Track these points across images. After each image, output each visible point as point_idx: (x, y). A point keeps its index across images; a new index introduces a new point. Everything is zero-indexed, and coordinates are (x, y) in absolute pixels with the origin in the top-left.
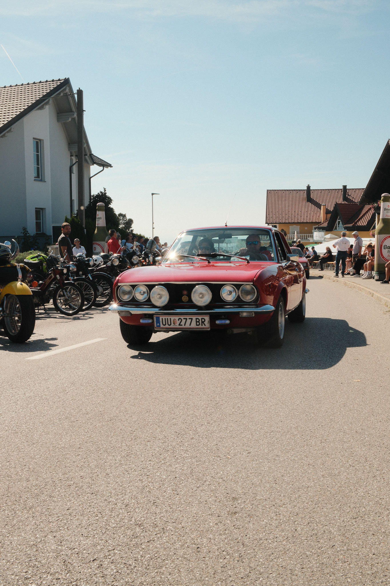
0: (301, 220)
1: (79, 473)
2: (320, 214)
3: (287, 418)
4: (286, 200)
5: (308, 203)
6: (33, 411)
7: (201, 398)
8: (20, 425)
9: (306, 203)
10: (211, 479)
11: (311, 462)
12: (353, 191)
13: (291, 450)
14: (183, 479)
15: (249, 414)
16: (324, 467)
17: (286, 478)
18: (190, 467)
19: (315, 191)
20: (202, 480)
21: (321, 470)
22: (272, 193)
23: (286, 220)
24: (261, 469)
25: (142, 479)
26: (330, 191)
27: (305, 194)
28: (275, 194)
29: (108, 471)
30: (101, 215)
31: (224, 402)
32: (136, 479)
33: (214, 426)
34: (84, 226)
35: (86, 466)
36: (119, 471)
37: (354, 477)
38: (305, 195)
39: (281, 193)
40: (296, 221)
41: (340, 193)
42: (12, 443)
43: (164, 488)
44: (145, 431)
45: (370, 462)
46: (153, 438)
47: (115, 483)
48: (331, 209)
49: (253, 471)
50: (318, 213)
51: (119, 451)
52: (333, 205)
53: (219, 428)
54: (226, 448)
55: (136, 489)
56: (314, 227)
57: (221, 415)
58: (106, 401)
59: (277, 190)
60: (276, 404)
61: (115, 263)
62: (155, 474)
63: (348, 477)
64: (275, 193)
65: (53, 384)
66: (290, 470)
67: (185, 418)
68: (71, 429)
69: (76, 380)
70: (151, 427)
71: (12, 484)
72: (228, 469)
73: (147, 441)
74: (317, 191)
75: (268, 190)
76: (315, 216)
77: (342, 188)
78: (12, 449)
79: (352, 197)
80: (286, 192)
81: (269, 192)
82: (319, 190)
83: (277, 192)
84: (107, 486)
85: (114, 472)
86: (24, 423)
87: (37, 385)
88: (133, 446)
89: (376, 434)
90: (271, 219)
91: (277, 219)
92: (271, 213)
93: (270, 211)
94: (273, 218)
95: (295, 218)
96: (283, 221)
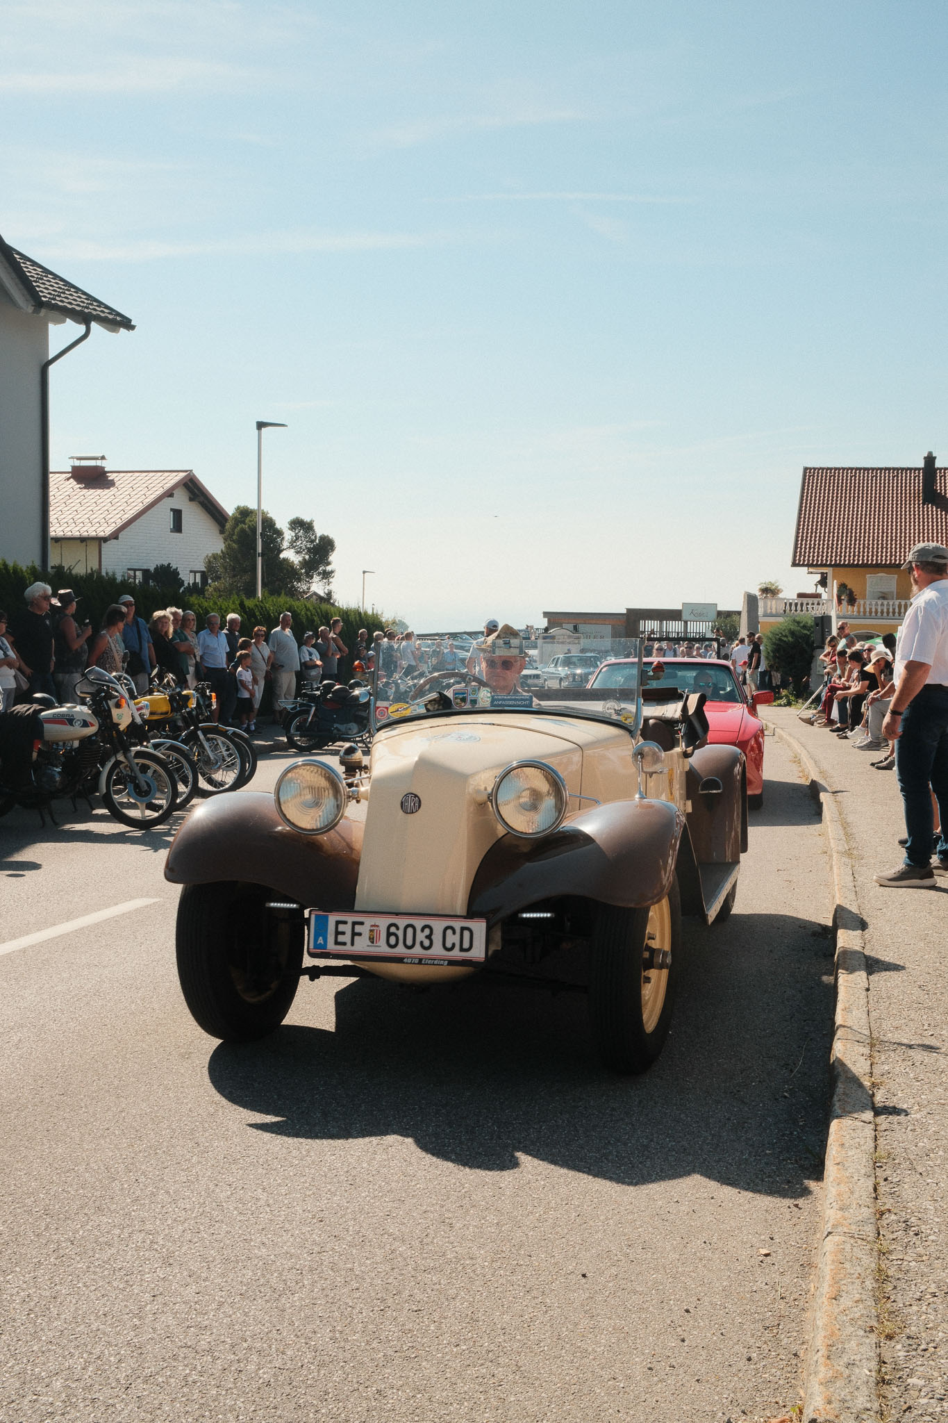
0: (900, 556)
4: (859, 498)
5: (928, 508)
9: (919, 508)
22: (818, 476)
23: (855, 557)
27: (919, 480)
28: (826, 480)
38: (919, 483)
39: (847, 477)
40: (886, 560)
59: (836, 469)
64: (826, 476)
75: (806, 469)
80: (860, 473)
81: (810, 472)
83: (835, 473)
90: (810, 553)
91: (828, 553)
92: (812, 533)
93: (808, 529)
94: (816, 550)
95: (884, 550)
96: (847, 558)
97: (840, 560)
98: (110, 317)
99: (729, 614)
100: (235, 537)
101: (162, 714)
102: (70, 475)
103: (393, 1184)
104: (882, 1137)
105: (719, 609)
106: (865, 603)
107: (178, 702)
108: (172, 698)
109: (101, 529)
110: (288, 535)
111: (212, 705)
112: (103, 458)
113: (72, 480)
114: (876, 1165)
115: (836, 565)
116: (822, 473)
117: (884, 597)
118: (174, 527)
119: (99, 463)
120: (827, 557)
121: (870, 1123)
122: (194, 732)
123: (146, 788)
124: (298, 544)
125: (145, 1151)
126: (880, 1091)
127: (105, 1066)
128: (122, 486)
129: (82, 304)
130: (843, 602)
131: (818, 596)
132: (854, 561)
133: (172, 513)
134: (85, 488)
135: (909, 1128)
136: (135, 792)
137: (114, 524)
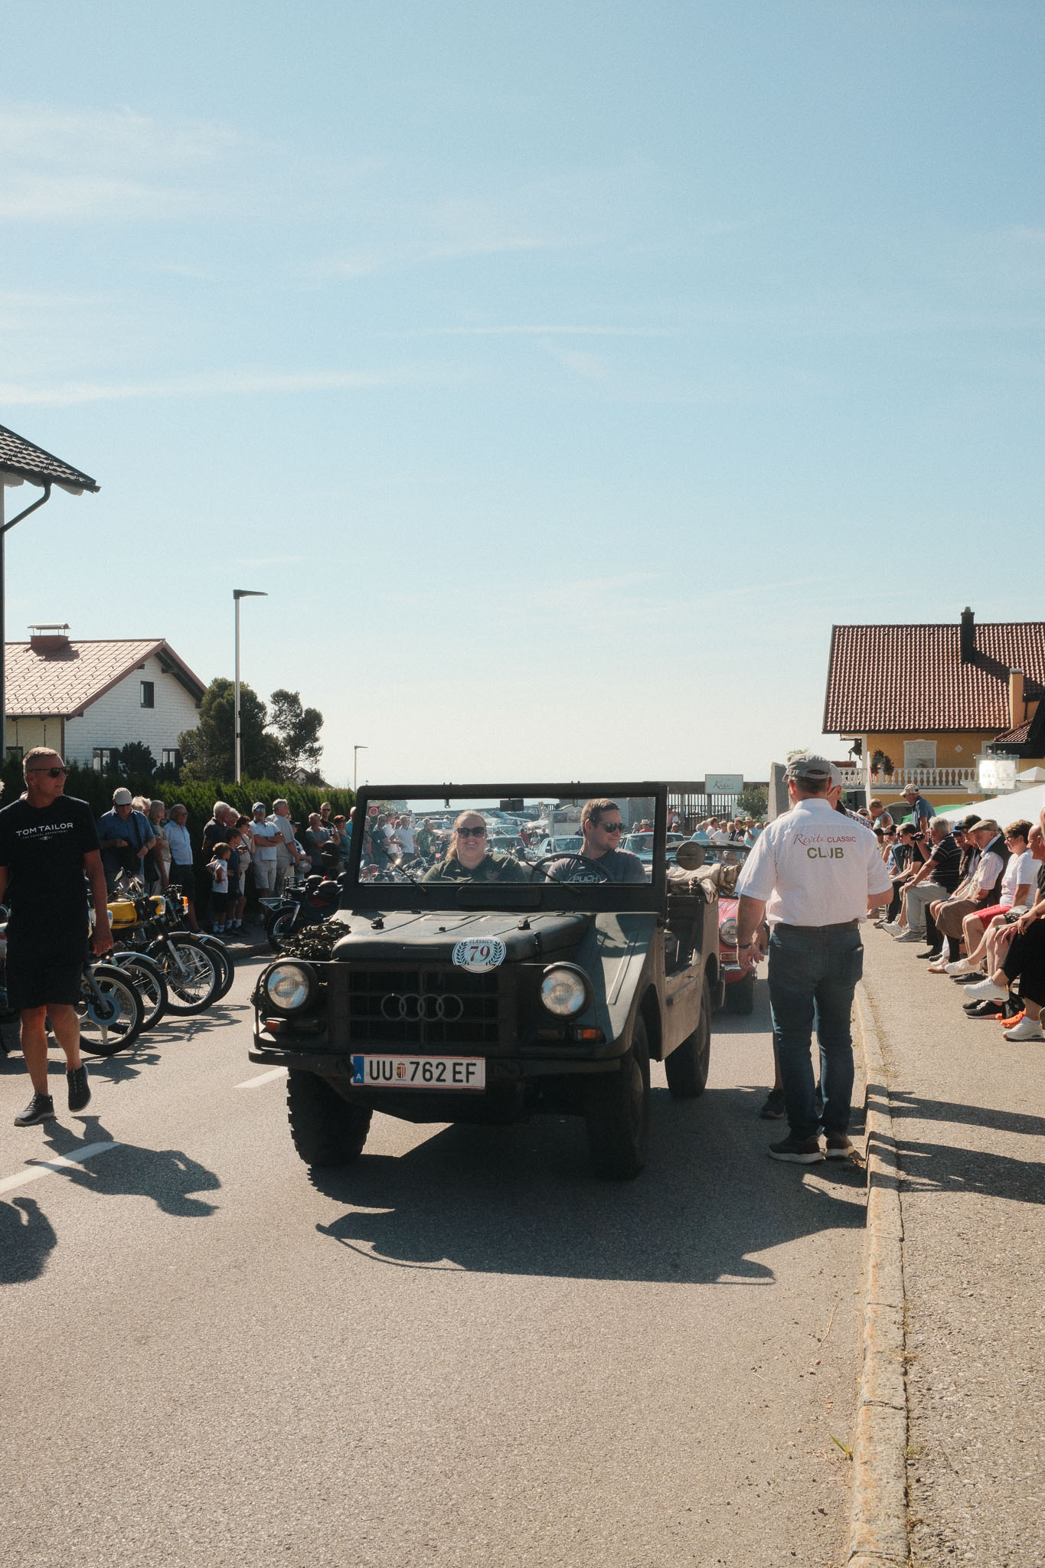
0: (940, 720)
2: (1004, 703)
4: (893, 658)
5: (967, 668)
9: (958, 668)
19: (989, 630)
22: (848, 635)
23: (890, 721)
27: (957, 638)
28: (857, 639)
39: (880, 635)
40: (925, 725)
50: (998, 699)
56: (985, 743)
59: (867, 627)
64: (857, 635)
74: (998, 630)
75: (835, 627)
76: (989, 707)
80: (893, 631)
81: (840, 631)
82: (1003, 625)
83: (866, 632)
90: (842, 718)
91: (861, 718)
92: (843, 697)
93: (839, 693)
94: (849, 715)
95: (922, 714)
96: (882, 723)
97: (875, 726)
98: (72, 478)
99: (756, 786)
100: (212, 713)
101: (127, 922)
102: (30, 646)
103: (372, 1497)
104: (915, 1426)
105: (746, 780)
106: (903, 772)
107: (145, 908)
108: (138, 903)
109: (64, 705)
110: (271, 709)
111: (184, 910)
112: (66, 627)
113: (31, 651)
114: (907, 1462)
115: (871, 731)
116: (853, 632)
117: (923, 765)
118: (145, 701)
119: (61, 632)
120: (861, 722)
121: (902, 1408)
122: (164, 942)
123: (108, 1009)
124: (282, 719)
125: (91, 1465)
126: (913, 1368)
127: (50, 1357)
128: (87, 657)
129: (41, 465)
130: (879, 771)
131: (852, 764)
132: (890, 726)
133: (142, 686)
134: (45, 660)
135: (944, 1415)
136: (96, 1013)
137: (78, 700)
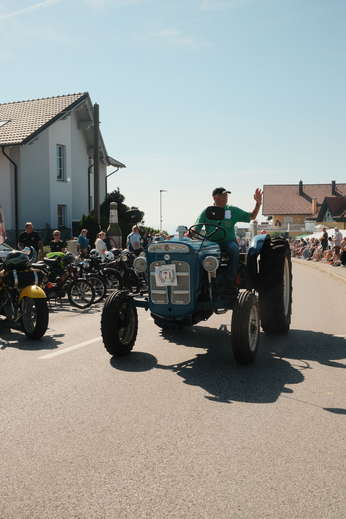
0: (294, 212)
1: (67, 492)
2: (311, 207)
3: (259, 433)
4: (280, 194)
5: (301, 197)
6: (37, 419)
7: (185, 407)
8: (23, 435)
9: (298, 197)
10: (182, 502)
11: (274, 485)
12: (341, 186)
13: (258, 470)
14: (157, 501)
15: (226, 426)
16: (285, 492)
17: (249, 504)
18: (166, 488)
19: (306, 186)
20: (174, 503)
21: (282, 496)
22: (268, 188)
23: (280, 212)
24: (228, 492)
25: (121, 500)
26: (320, 186)
27: (298, 188)
28: (270, 189)
29: (93, 490)
30: (114, 213)
31: (205, 412)
32: (116, 501)
33: (192, 441)
34: (99, 222)
35: (74, 483)
36: (102, 491)
37: (312, 504)
38: (298, 190)
40: (290, 213)
41: (330, 188)
42: (14, 456)
43: (139, 511)
44: (131, 444)
45: (328, 487)
46: (137, 453)
47: (97, 504)
48: (321, 202)
49: (221, 494)
50: (309, 206)
51: (105, 467)
52: (323, 199)
53: (197, 443)
54: (200, 467)
55: (114, 513)
56: (306, 218)
57: (201, 427)
58: (101, 408)
59: (273, 185)
60: (252, 416)
61: (124, 259)
62: (133, 495)
63: (306, 505)
65: (58, 388)
66: (254, 494)
67: (168, 430)
68: (67, 440)
69: (78, 384)
70: (137, 439)
71: (8, 503)
72: (199, 491)
73: (132, 456)
74: (309, 186)
76: (307, 208)
77: (331, 183)
78: (13, 463)
79: (340, 191)
80: (280, 187)
81: (265, 187)
82: (310, 185)
84: (90, 508)
85: (98, 492)
86: (27, 433)
87: (44, 388)
88: (119, 462)
89: (337, 454)
90: (267, 211)
91: (272, 211)
93: (266, 204)
95: (289, 210)
97: (276, 213)
105: (238, 228)
131: (267, 223)
